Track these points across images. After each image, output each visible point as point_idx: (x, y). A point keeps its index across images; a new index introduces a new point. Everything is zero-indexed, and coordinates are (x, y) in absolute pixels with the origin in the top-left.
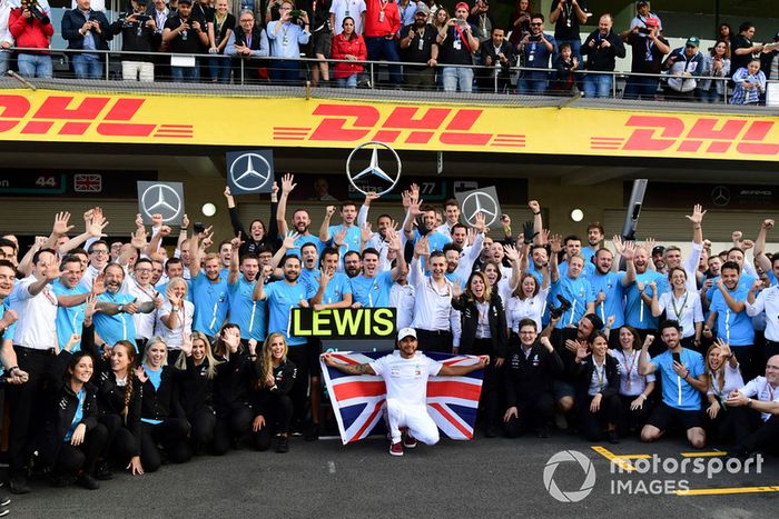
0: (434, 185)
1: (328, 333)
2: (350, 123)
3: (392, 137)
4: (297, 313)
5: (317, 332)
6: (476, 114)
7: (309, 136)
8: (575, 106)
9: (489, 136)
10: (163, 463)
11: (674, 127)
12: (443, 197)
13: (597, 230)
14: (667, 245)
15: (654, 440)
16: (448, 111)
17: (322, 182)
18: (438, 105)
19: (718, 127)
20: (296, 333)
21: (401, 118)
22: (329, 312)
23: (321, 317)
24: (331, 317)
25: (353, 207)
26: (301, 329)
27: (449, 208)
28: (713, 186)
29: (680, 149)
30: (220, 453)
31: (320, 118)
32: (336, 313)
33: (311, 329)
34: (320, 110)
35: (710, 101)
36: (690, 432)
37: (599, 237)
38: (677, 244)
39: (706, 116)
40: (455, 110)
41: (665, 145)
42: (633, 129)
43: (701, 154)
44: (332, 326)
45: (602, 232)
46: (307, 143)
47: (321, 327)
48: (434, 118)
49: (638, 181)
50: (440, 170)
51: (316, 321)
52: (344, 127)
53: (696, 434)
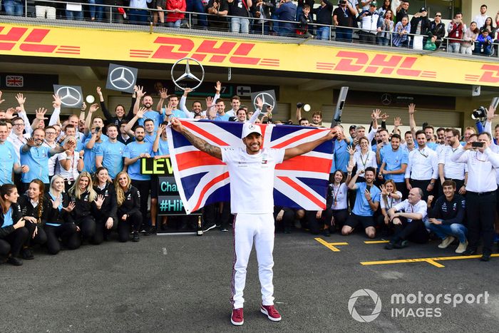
0: (225, 88)
1: (163, 172)
2: (176, 48)
3: (201, 58)
4: (144, 161)
5: (156, 172)
6: (251, 46)
7: (151, 56)
8: (308, 44)
9: (259, 59)
10: (61, 250)
11: (363, 58)
12: (231, 94)
13: (319, 116)
14: (357, 125)
15: (349, 234)
16: (235, 44)
17: (159, 84)
18: (229, 40)
19: (387, 60)
20: (143, 173)
21: (207, 47)
22: (163, 160)
23: (158, 163)
24: (164, 163)
25: (176, 98)
26: (146, 170)
27: (234, 100)
28: (383, 93)
29: (366, 71)
30: (97, 243)
31: (158, 45)
32: (167, 161)
33: (152, 170)
34: (159, 40)
35: (383, 44)
36: (367, 229)
37: (319, 120)
38: (364, 126)
39: (381, 53)
40: (239, 42)
41: (358, 68)
42: (340, 58)
43: (378, 74)
44: (165, 168)
45: (321, 117)
46: (150, 60)
47: (159, 169)
48: (226, 48)
49: (343, 88)
50: (230, 78)
51: (156, 165)
52: (173, 51)
53: (370, 230)
